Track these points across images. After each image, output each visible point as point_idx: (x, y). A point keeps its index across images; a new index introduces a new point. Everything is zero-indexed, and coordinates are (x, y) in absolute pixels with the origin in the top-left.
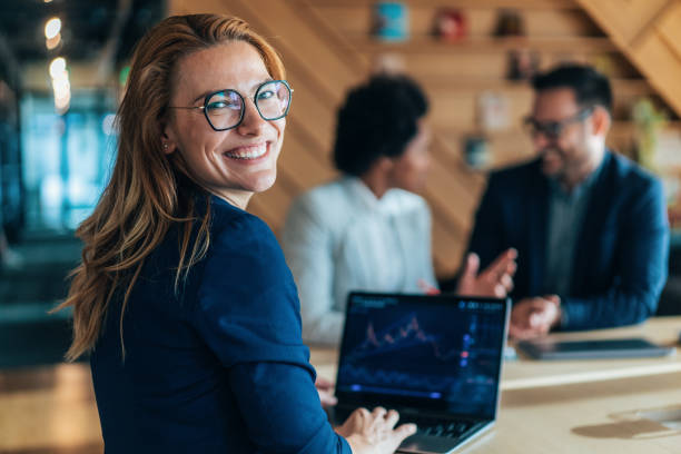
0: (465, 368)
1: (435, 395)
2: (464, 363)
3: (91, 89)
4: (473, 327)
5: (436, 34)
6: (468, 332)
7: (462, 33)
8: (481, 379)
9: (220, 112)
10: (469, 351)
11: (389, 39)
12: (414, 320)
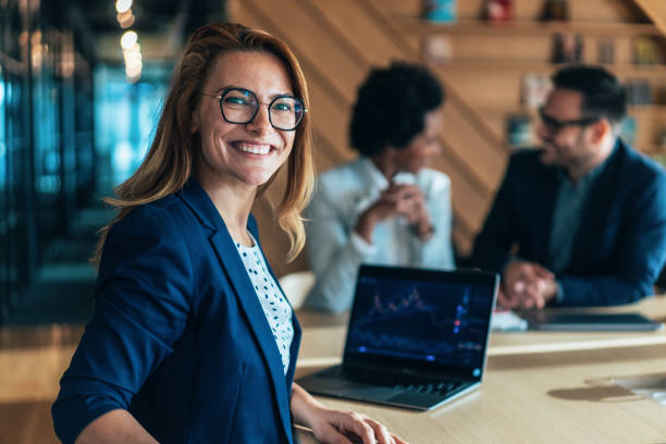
0: (458, 335)
1: (431, 358)
2: (456, 330)
3: (161, 61)
4: (466, 299)
5: (484, 17)
6: (461, 303)
7: (508, 17)
8: (470, 346)
9: (236, 106)
10: (461, 320)
11: (438, 21)
12: (415, 291)
